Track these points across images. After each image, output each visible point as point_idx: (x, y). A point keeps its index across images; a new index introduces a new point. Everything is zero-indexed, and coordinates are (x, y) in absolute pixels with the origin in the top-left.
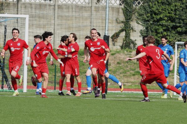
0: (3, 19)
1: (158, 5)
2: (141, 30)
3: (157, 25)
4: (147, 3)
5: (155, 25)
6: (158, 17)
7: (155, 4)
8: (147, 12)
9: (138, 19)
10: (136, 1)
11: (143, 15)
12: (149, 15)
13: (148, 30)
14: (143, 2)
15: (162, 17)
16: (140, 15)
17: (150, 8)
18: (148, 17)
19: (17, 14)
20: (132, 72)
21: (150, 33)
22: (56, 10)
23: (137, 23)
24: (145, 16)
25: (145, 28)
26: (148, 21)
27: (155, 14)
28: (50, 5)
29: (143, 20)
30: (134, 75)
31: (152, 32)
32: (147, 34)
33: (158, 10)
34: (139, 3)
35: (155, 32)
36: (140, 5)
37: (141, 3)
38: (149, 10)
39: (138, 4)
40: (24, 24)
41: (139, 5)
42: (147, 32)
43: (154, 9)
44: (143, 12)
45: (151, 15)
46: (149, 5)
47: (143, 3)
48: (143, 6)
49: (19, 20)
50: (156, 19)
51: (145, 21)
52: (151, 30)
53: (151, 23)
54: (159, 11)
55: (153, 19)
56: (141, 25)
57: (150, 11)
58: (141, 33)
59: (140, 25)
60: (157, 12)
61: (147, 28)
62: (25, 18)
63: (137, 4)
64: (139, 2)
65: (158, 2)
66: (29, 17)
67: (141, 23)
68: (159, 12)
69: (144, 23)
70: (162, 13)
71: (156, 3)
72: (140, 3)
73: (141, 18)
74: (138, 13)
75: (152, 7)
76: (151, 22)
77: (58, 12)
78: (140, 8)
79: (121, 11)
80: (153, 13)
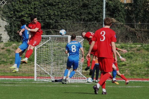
1: (20, 4)
2: (6, 26)
3: (19, 21)
4: (11, 2)
5: (17, 21)
6: (20, 14)
7: (17, 3)
8: (11, 10)
9: (2, 16)
10: (1, 1)
11: (7, 13)
12: (12, 12)
13: (12, 25)
14: (7, 1)
15: (23, 14)
16: (5, 13)
17: (13, 7)
18: (11, 14)
21: (13, 28)
23: (2, 20)
24: (9, 14)
25: (9, 24)
26: (12, 18)
27: (18, 12)
29: (7, 17)
31: (15, 27)
32: (10, 29)
33: (20, 8)
34: (3, 3)
35: (18, 27)
36: (5, 4)
37: (6, 3)
39: (2, 4)
41: (3, 4)
42: (11, 27)
43: (16, 8)
44: (7, 10)
45: (14, 12)
46: (12, 4)
47: (7, 3)
48: (7, 5)
50: (18, 16)
51: (9, 18)
52: (14, 25)
53: (14, 20)
54: (20, 9)
55: (15, 16)
56: (5, 21)
57: (13, 9)
58: (6, 28)
59: (4, 21)
60: (19, 10)
61: (10, 24)
63: (1, 4)
64: (4, 1)
65: (20, 2)
67: (6, 20)
68: (21, 10)
69: (8, 20)
70: (23, 11)
71: (18, 2)
72: (5, 3)
73: (6, 16)
74: (3, 11)
75: (15, 6)
76: (14, 19)
78: (5, 7)
80: (15, 11)
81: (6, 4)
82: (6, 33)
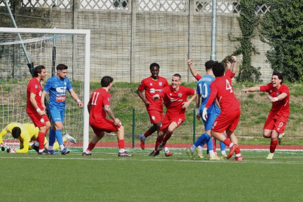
0: (49, 37)
1: (294, 12)
2: (268, 52)
3: (293, 44)
4: (277, 9)
5: (289, 44)
6: (295, 31)
7: (290, 10)
8: (277, 23)
9: (262, 34)
10: (260, 6)
11: (271, 28)
12: (280, 27)
13: (279, 51)
14: (270, 7)
15: (300, 31)
16: (266, 28)
17: (281, 17)
18: (278, 31)
19: (73, 28)
20: (256, 118)
21: (282, 56)
22: (134, 22)
23: (262, 41)
24: (273, 30)
25: (273, 49)
26: (279, 37)
27: (290, 26)
28: (123, 14)
29: (271, 35)
30: (257, 123)
31: (285, 54)
32: (277, 57)
33: (294, 19)
34: (264, 9)
35: (290, 55)
36: (266, 11)
37: (268, 9)
38: (280, 20)
39: (262, 11)
40: (83, 44)
41: (264, 11)
42: (277, 54)
43: (288, 18)
44: (270, 23)
45: (284, 27)
46: (280, 12)
47: (270, 9)
48: (270, 13)
49: (75, 38)
50: (291, 34)
51: (274, 37)
52: (284, 51)
53: (283, 41)
54: (295, 21)
55: (286, 34)
56: (267, 43)
57: (282, 21)
58: (268, 56)
59: (265, 44)
60: (292, 22)
61: (277, 49)
62: (85, 35)
63: (260, 11)
64: (264, 6)
65: (294, 7)
66: (91, 33)
67: (268, 41)
68: (297, 22)
69: (272, 41)
70: (301, 25)
71: (291, 8)
72: (266, 9)
73: (269, 33)
74: (263, 24)
75: (285, 15)
76: (284, 39)
77: (137, 24)
78: (266, 17)
79: (236, 21)
80: (286, 24)
81: (268, 11)
82: (269, 65)
